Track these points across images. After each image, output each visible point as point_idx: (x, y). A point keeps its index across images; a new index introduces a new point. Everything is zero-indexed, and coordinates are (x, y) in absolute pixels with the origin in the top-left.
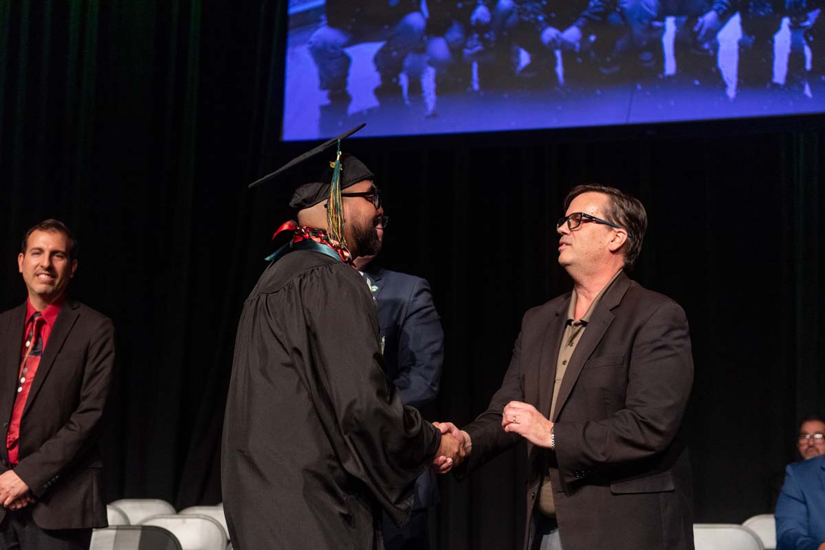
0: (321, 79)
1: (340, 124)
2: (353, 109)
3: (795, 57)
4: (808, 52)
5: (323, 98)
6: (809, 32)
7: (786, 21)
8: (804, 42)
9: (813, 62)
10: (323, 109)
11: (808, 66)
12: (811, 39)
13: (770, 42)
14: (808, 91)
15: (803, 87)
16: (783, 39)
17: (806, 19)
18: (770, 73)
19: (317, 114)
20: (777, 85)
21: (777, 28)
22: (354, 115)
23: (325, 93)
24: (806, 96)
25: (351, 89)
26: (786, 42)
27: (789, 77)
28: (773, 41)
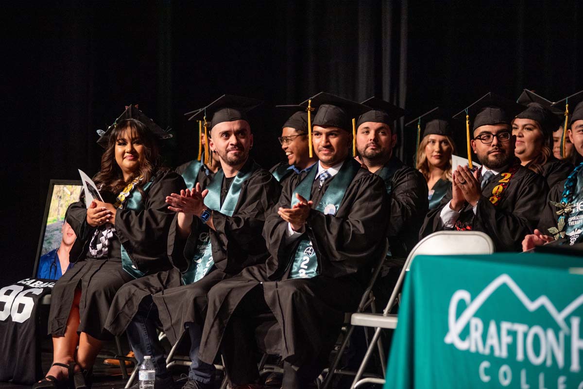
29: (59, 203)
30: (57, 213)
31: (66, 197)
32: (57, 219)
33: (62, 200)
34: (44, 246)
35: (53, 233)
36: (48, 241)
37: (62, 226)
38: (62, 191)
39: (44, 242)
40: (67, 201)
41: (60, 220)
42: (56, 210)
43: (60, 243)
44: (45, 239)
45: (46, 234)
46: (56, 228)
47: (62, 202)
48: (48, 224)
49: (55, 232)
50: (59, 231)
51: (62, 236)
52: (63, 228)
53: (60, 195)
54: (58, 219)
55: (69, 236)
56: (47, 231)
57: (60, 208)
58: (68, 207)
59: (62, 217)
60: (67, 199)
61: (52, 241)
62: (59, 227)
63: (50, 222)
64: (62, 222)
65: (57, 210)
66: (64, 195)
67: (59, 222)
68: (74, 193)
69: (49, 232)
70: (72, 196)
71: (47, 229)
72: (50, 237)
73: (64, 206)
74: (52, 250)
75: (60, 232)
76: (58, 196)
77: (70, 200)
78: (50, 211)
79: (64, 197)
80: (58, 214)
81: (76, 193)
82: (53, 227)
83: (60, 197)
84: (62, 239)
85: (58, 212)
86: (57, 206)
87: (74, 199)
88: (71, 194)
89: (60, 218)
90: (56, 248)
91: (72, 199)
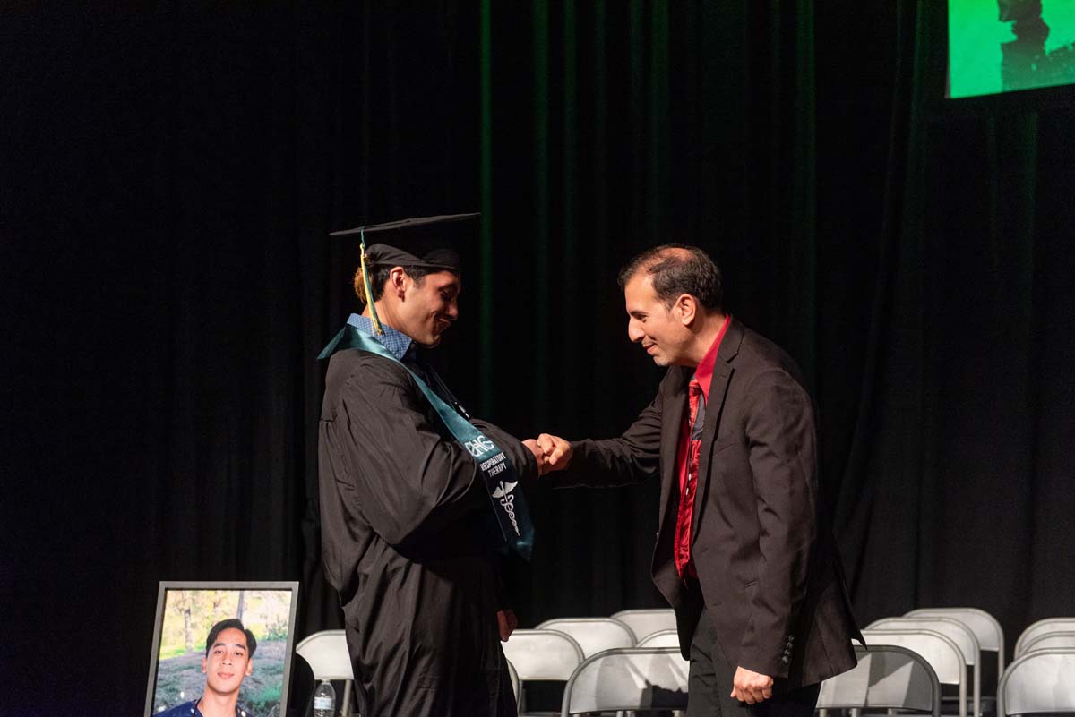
0: (1001, 5)
1: (1034, 67)
2: (1051, 45)
5: (1006, 32)
10: (1006, 47)
19: (999, 56)
22: (1054, 53)
23: (1009, 26)
25: (1046, 16)
29: (186, 622)
30: (183, 637)
31: (203, 611)
32: (184, 649)
33: (192, 616)
34: (157, 696)
35: (178, 674)
36: (168, 688)
37: (202, 660)
38: (191, 601)
39: (158, 689)
40: (208, 618)
41: (195, 650)
42: (181, 634)
43: (203, 691)
44: (158, 683)
45: (159, 675)
46: (187, 666)
47: (193, 619)
48: (162, 658)
49: (185, 672)
50: (195, 670)
51: (204, 678)
52: (205, 665)
53: (186, 608)
54: (190, 650)
55: (225, 678)
56: (162, 670)
57: (189, 630)
58: (211, 628)
59: (198, 645)
60: (206, 615)
61: (177, 687)
62: (194, 663)
63: (168, 654)
64: (202, 654)
65: (184, 634)
66: (199, 608)
67: (191, 655)
68: (224, 602)
69: (168, 671)
70: (218, 608)
71: (160, 666)
72: (172, 680)
73: (200, 626)
74: (181, 703)
75: (198, 671)
76: (180, 611)
77: (213, 616)
78: (164, 635)
79: (196, 613)
80: (187, 641)
81: (228, 604)
82: (178, 663)
83: (188, 611)
84: (205, 683)
85: (187, 637)
86: (182, 625)
87: (225, 614)
88: (215, 605)
89: (193, 646)
90: (191, 700)
91: (220, 614)
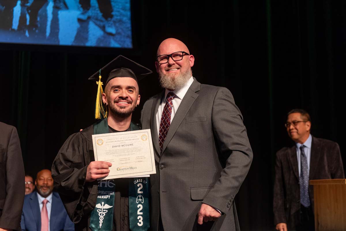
3: (22, 18)
4: (28, 17)
6: (28, 8)
7: (19, 3)
8: (26, 12)
9: (30, 21)
11: (28, 23)
12: (30, 11)
13: (11, 10)
14: (27, 34)
15: (25, 32)
16: (17, 10)
17: (28, 3)
18: (11, 24)
20: (13, 30)
21: (15, 5)
24: (26, 36)
26: (19, 11)
27: (19, 26)
28: (13, 11)
